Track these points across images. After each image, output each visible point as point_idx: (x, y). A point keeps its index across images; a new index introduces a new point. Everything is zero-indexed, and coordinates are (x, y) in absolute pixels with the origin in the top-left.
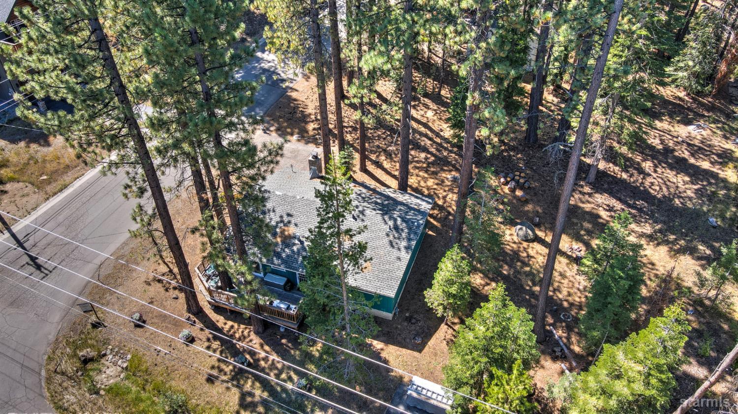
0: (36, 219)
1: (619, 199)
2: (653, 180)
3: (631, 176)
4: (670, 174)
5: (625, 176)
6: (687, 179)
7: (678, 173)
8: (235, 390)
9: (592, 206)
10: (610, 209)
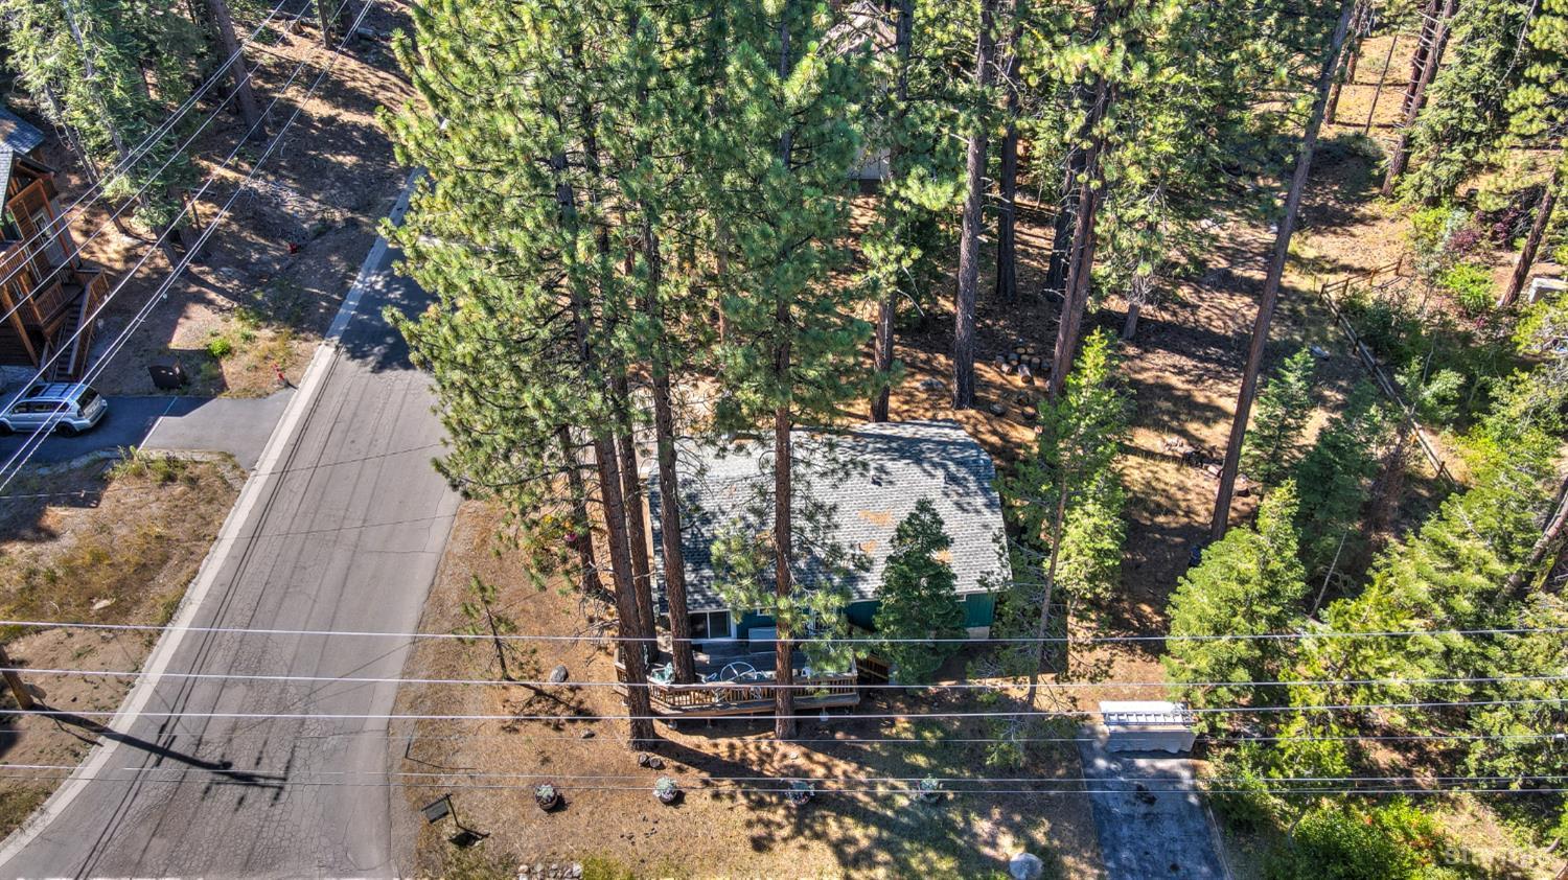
0: (156, 691)
1: (1182, 353)
2: (1208, 313)
3: (1175, 314)
4: (1223, 298)
5: (1167, 317)
6: (1248, 300)
7: (1232, 295)
8: (816, 845)
9: (1154, 373)
10: (1181, 371)
